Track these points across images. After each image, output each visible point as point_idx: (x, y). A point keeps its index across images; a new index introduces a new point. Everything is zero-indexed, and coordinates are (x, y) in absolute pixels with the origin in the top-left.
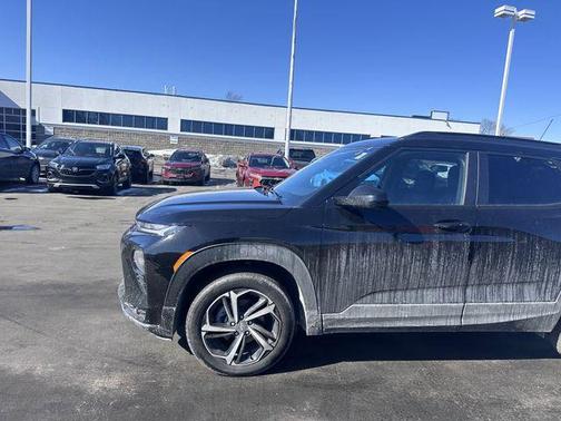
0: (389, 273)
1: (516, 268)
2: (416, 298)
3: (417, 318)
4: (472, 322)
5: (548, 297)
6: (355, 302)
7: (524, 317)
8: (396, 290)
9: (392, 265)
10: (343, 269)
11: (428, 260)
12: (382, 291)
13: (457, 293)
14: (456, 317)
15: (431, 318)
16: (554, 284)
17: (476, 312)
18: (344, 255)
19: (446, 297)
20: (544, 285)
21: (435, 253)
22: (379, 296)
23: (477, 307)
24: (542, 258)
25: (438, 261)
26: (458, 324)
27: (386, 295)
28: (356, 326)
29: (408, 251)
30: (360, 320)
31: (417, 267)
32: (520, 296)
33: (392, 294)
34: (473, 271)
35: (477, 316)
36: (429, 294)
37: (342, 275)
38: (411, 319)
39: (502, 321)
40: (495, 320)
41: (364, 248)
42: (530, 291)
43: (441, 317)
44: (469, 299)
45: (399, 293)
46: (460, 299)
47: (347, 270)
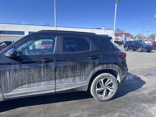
0: (26, 78)
1: (72, 72)
2: (38, 85)
3: (39, 91)
4: (59, 90)
5: (83, 80)
6: (15, 88)
7: (76, 87)
8: (30, 83)
9: (27, 75)
10: (8, 78)
11: (40, 72)
12: (25, 84)
13: (53, 82)
14: (53, 89)
15: (44, 91)
16: (84, 76)
17: (60, 87)
18: (8, 73)
19: (49, 84)
20: (82, 77)
21: (42, 70)
22: (24, 86)
23: (60, 85)
24: (79, 68)
25: (44, 72)
26: (55, 91)
27: (27, 85)
28: (17, 96)
29: (32, 70)
30: (18, 94)
31: (36, 75)
32: (74, 81)
33: (29, 84)
34: (57, 74)
35: (60, 88)
36: (42, 83)
37: (8, 80)
38: (37, 92)
39: (69, 89)
40: (67, 89)
41: (16, 70)
42: (77, 79)
43: (48, 90)
44: (57, 83)
45: (32, 84)
46: (54, 83)
47: (10, 78)
